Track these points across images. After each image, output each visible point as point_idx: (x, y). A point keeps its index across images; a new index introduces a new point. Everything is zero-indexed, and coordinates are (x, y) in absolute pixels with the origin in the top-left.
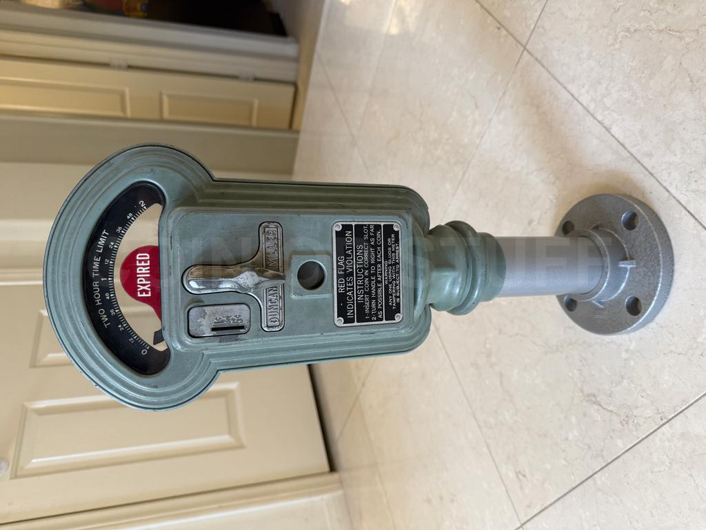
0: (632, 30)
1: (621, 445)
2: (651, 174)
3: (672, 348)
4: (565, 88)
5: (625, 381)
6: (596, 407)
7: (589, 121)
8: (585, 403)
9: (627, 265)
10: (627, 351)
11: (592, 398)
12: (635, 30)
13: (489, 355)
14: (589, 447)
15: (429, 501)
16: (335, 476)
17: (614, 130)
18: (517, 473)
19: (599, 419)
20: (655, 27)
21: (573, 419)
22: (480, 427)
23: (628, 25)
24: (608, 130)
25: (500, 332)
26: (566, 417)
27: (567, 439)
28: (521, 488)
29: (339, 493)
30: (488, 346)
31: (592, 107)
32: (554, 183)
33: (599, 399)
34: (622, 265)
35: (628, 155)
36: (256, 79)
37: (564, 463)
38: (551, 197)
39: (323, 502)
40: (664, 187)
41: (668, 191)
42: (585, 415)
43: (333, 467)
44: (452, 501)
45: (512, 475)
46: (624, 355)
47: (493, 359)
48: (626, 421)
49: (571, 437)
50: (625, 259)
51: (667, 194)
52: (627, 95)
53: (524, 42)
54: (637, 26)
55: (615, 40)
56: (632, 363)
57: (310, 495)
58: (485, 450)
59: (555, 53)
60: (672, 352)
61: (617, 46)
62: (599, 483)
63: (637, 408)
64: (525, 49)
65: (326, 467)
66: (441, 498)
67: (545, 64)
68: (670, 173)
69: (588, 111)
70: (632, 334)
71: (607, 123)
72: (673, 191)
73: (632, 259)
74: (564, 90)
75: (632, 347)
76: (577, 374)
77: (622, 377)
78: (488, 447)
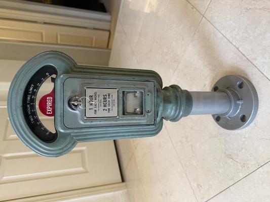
0: (248, 8)
1: (241, 175)
2: (256, 67)
3: (264, 137)
4: (220, 32)
5: (243, 151)
6: (231, 160)
7: (230, 45)
8: (227, 158)
10: (245, 137)
11: (229, 156)
12: (250, 9)
13: (187, 138)
14: (228, 176)
15: (162, 195)
16: (124, 184)
17: (240, 49)
18: (198, 185)
19: (232, 164)
20: (258, 7)
21: (221, 164)
22: (183, 166)
23: (247, 7)
24: (238, 49)
25: (192, 129)
26: (218, 163)
27: (218, 172)
28: (200, 191)
29: (126, 190)
30: (186, 134)
31: (231, 40)
33: (232, 156)
36: (95, 29)
37: (218, 181)
38: (214, 75)
39: (119, 194)
40: (261, 72)
41: (263, 74)
42: (226, 163)
43: (123, 180)
44: (171, 195)
45: (196, 186)
46: (243, 139)
47: (189, 140)
48: (243, 166)
49: (220, 171)
51: (262, 75)
52: (246, 35)
53: (203, 13)
54: (250, 7)
56: (246, 142)
57: (114, 191)
58: (185, 175)
59: (216, 18)
60: (263, 139)
61: (242, 15)
62: (232, 190)
63: (248, 160)
64: (203, 16)
65: (121, 180)
66: (167, 194)
67: (212, 22)
68: (263, 67)
69: (229, 41)
71: (237, 46)
72: (265, 74)
74: (219, 33)
75: (247, 136)
76: (223, 146)
77: (242, 148)
78: (186, 174)
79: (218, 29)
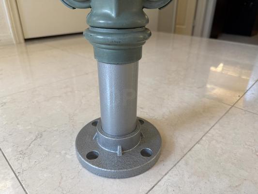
2: (175, 165)
3: (64, 178)
5: (47, 153)
6: (34, 138)
7: (201, 134)
8: (37, 133)
9: (118, 151)
10: (66, 153)
11: (40, 135)
16: (23, 41)
17: (198, 146)
18: (5, 103)
19: (27, 139)
21: (29, 127)
22: (34, 88)
24: (198, 142)
26: (31, 124)
27: (18, 124)
29: (14, 42)
31: (208, 134)
32: (163, 118)
33: (38, 139)
34: (119, 147)
35: (185, 153)
37: (4, 123)
39: (9, 33)
40: (168, 172)
41: (166, 174)
42: (30, 132)
45: (4, 101)
46: (63, 152)
48: (22, 153)
49: (19, 126)
50: (123, 150)
51: (164, 174)
52: (219, 152)
55: (249, 145)
56: (57, 156)
60: (62, 178)
61: (246, 146)
68: (177, 175)
69: (206, 133)
70: (76, 156)
71: (202, 142)
72: (166, 177)
73: (123, 154)
74: (215, 122)
75: (68, 156)
76: (56, 129)
77: (50, 151)
78: (23, 91)
79: (220, 121)
